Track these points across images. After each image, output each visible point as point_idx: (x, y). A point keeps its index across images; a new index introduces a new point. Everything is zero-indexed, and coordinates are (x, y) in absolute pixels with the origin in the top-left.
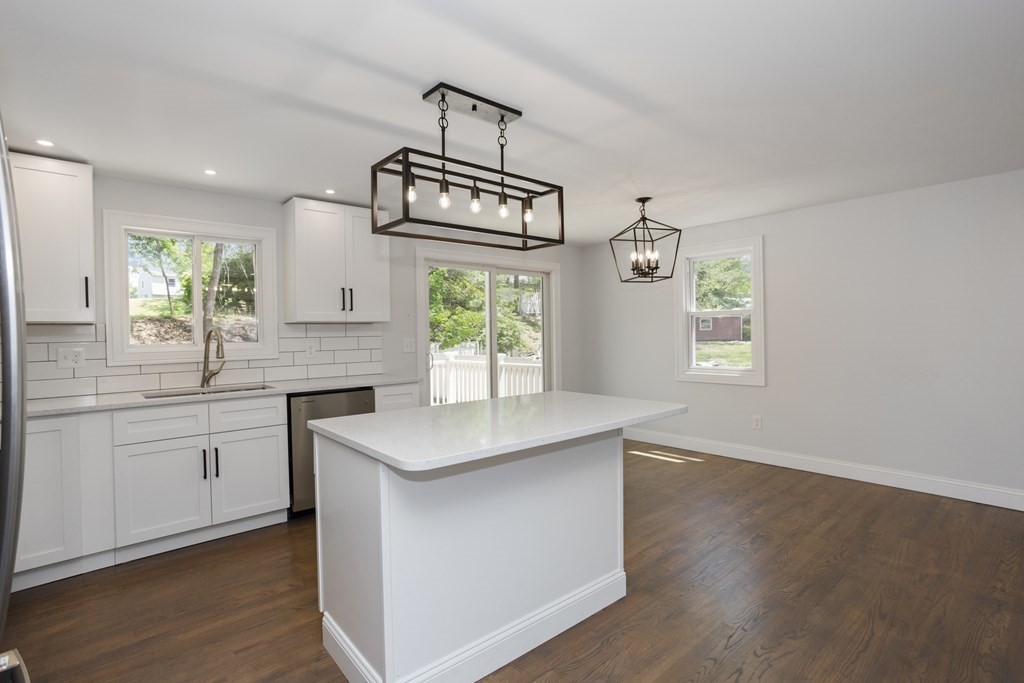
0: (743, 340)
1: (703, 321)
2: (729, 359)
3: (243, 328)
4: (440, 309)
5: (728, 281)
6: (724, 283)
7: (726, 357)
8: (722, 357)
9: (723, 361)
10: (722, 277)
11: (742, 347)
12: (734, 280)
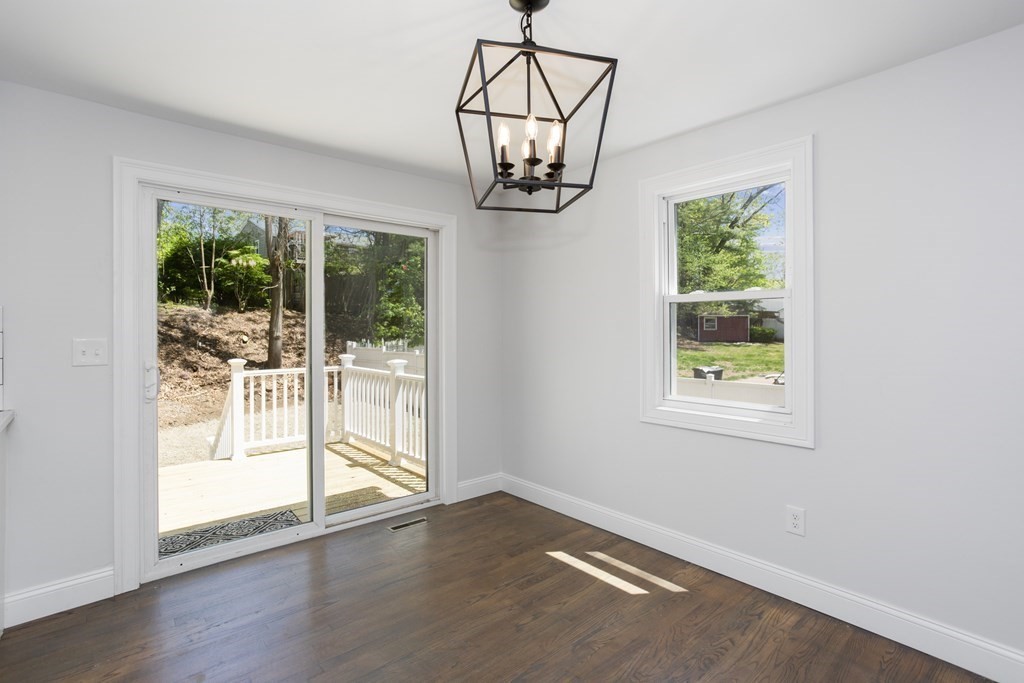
0: (751, 342)
1: (707, 321)
2: (734, 362)
3: (185, 320)
4: (411, 301)
5: (736, 278)
6: (731, 281)
7: (732, 360)
8: (727, 360)
9: (728, 364)
10: (729, 272)
11: (749, 349)
12: (741, 277)
